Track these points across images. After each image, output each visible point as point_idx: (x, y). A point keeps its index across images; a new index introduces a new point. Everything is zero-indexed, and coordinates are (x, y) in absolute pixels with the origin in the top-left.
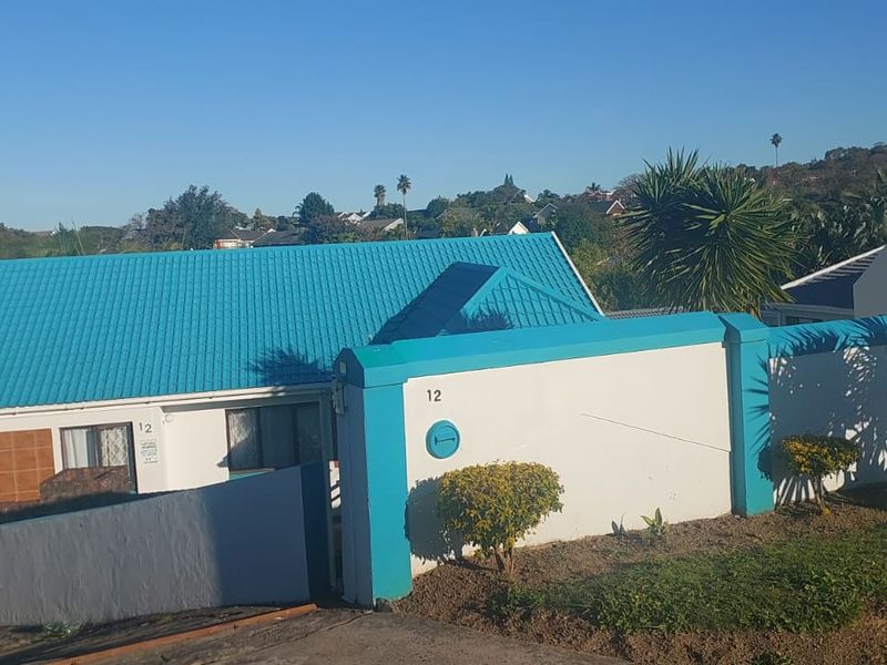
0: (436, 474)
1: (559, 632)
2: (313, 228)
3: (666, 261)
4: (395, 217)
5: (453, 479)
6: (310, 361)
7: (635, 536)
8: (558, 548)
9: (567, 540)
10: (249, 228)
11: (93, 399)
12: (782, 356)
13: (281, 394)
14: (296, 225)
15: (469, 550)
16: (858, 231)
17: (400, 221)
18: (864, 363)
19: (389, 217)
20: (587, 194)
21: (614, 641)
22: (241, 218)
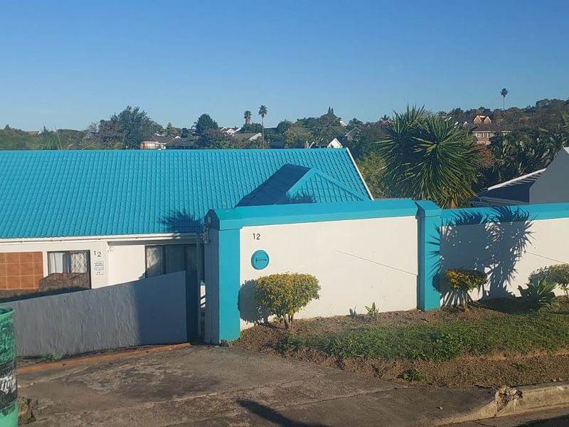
0: (256, 278)
1: (311, 357)
2: (204, 136)
3: (403, 169)
4: (257, 132)
5: (263, 280)
6: (196, 219)
7: (362, 317)
8: (319, 321)
9: (324, 317)
10: (163, 135)
11: (67, 235)
12: (449, 225)
13: (178, 238)
14: (194, 135)
15: (271, 319)
16: (545, 155)
17: (260, 134)
18: (497, 231)
19: (253, 132)
20: (380, 122)
21: (337, 361)
22: (158, 128)
